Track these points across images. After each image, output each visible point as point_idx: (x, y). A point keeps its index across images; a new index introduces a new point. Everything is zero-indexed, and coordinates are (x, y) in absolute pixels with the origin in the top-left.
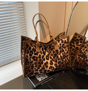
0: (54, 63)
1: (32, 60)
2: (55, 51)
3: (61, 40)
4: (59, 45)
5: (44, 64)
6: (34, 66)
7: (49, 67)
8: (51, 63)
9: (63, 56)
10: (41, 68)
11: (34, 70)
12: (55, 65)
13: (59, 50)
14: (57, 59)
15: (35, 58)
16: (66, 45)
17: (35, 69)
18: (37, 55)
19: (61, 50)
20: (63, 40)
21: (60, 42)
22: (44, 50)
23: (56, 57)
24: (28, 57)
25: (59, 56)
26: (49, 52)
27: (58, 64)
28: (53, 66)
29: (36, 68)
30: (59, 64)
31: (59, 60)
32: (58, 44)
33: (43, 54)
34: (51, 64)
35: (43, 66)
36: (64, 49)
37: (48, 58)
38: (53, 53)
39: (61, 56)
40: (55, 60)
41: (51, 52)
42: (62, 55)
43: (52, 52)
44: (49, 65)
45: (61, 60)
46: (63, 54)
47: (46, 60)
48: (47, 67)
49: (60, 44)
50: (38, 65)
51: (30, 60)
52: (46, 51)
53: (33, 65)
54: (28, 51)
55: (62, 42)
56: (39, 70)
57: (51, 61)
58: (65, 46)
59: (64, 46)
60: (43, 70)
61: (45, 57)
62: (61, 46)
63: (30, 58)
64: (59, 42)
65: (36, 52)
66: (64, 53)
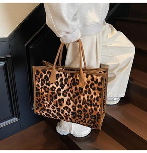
0: (72, 103)
1: (43, 90)
2: (78, 88)
3: (92, 76)
4: (86, 83)
5: (58, 99)
6: (45, 99)
7: (63, 106)
8: (69, 102)
9: (88, 100)
10: (53, 104)
11: (45, 105)
12: (73, 106)
13: (84, 89)
14: (78, 101)
15: (46, 89)
16: (96, 85)
17: (46, 103)
18: (49, 86)
19: (87, 90)
20: (94, 76)
21: (90, 77)
22: (64, 82)
23: (77, 97)
24: (39, 86)
25: (82, 98)
26: (70, 86)
27: (76, 107)
28: (70, 107)
29: (48, 103)
30: (78, 107)
31: (80, 102)
32: (86, 80)
33: (59, 87)
34: (67, 103)
35: (56, 102)
36: (91, 90)
37: (65, 94)
38: (74, 90)
39: (84, 99)
40: (75, 101)
41: (71, 87)
42: (86, 99)
43: (74, 88)
44: (65, 104)
45: (83, 104)
46: (88, 97)
47: (62, 96)
48: (61, 105)
49: (88, 82)
50: (49, 98)
51: (41, 90)
52: (66, 83)
53: (44, 97)
54: (39, 78)
55: (92, 79)
56: (51, 105)
57: (68, 100)
58: (95, 88)
59: (93, 87)
60: (56, 107)
61: (62, 92)
62: (89, 84)
63: (41, 88)
64: (87, 77)
65: (48, 82)
66: (90, 96)
